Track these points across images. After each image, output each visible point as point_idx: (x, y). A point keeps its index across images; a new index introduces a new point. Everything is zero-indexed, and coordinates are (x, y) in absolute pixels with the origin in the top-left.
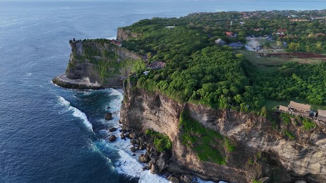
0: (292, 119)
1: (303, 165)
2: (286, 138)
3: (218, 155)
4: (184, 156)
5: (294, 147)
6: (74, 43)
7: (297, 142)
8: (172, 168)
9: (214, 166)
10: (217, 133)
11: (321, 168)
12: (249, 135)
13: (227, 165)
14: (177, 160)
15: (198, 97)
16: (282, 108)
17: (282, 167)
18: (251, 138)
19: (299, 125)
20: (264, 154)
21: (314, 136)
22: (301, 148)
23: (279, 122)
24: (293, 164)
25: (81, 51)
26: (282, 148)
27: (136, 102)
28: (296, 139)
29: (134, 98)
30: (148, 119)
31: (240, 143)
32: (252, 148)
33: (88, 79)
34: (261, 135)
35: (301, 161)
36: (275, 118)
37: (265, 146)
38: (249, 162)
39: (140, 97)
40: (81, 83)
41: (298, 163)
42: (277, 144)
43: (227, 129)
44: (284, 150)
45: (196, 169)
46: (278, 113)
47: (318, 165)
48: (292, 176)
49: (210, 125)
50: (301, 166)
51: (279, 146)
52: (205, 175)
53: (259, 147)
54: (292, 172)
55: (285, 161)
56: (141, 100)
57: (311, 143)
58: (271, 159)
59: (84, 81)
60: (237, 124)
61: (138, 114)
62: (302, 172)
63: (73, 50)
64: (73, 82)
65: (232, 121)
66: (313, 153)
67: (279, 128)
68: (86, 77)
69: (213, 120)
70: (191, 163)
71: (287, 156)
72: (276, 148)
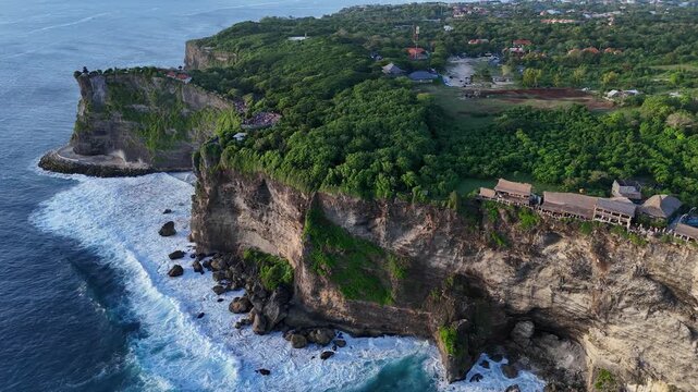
0: (502, 211)
1: (525, 293)
2: (492, 246)
3: (377, 286)
4: (315, 293)
5: (508, 261)
6: (85, 78)
7: (511, 252)
8: (294, 317)
9: (371, 307)
10: (375, 245)
11: (553, 295)
12: (430, 246)
13: (396, 303)
14: (302, 301)
15: (337, 180)
16: (486, 192)
17: (490, 299)
18: (436, 250)
19: (513, 220)
20: (458, 277)
21: (539, 239)
22: (518, 261)
23: (480, 217)
24: (508, 292)
25: (103, 94)
26: (489, 266)
27: (221, 196)
28: (509, 245)
29: (216, 188)
30: (246, 229)
31: (415, 261)
32: (437, 269)
33: (121, 154)
34: (452, 243)
35: (522, 287)
36: (474, 211)
37: (460, 264)
38: (434, 295)
39: (229, 185)
40: (106, 163)
41: (516, 290)
42: (480, 259)
43: (392, 237)
44: (492, 268)
45: (339, 316)
46: (479, 201)
47: (548, 291)
48: (508, 314)
49: (361, 231)
50: (522, 296)
51: (484, 262)
52: (357, 326)
53: (449, 266)
54: (507, 306)
55: (494, 289)
56: (231, 193)
57: (535, 252)
58: (471, 286)
59: (114, 158)
60: (409, 227)
61: (228, 220)
62: (523, 305)
63: (83, 93)
64: (88, 161)
65: (400, 223)
66: (540, 270)
67: (482, 229)
68: (117, 149)
69: (366, 222)
70: (329, 305)
71: (498, 278)
72: (479, 266)
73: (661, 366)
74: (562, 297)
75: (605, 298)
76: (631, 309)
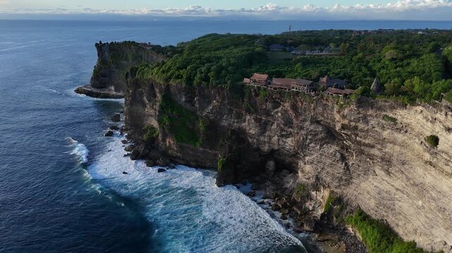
0: (252, 90)
1: (266, 140)
2: (248, 111)
3: (193, 136)
4: (164, 140)
5: (256, 120)
6: (100, 47)
7: (258, 114)
8: (153, 154)
9: (189, 148)
10: (194, 113)
11: (279, 140)
12: (219, 112)
13: (201, 146)
14: (158, 145)
16: (246, 80)
17: (249, 144)
18: (223, 116)
19: (257, 95)
20: (233, 132)
21: (269, 105)
22: (260, 119)
23: (243, 95)
24: (258, 140)
25: (107, 55)
26: (249, 124)
27: (137, 96)
28: (256, 111)
29: (135, 90)
30: (149, 116)
31: (212, 121)
32: (224, 127)
33: (113, 88)
34: (230, 111)
35: (265, 136)
37: (236, 124)
38: (221, 141)
39: (141, 90)
40: (106, 92)
41: (262, 138)
42: (245, 121)
43: (202, 109)
45: (175, 153)
46: (243, 86)
47: (276, 138)
48: (261, 155)
49: (188, 106)
50: (265, 142)
51: (247, 123)
52: (183, 160)
53: (229, 125)
54: (258, 149)
55: (251, 138)
56: (141, 94)
57: (268, 113)
58: (240, 135)
59: (109, 90)
60: (209, 103)
61: (140, 110)
62: (266, 148)
63: (99, 55)
64: (95, 90)
65: (206, 100)
66: (272, 126)
67: (243, 101)
68: (111, 85)
69: (191, 100)
70: (170, 148)
71: (252, 132)
72: (245, 125)
73: (328, 179)
74: (283, 141)
75: (300, 138)
76: (312, 145)
